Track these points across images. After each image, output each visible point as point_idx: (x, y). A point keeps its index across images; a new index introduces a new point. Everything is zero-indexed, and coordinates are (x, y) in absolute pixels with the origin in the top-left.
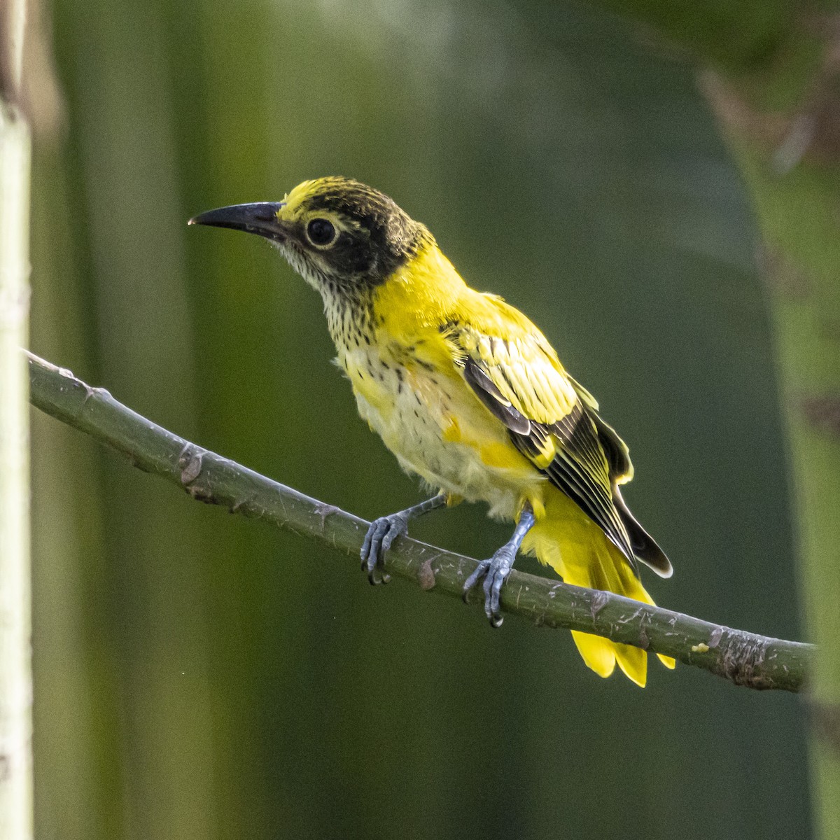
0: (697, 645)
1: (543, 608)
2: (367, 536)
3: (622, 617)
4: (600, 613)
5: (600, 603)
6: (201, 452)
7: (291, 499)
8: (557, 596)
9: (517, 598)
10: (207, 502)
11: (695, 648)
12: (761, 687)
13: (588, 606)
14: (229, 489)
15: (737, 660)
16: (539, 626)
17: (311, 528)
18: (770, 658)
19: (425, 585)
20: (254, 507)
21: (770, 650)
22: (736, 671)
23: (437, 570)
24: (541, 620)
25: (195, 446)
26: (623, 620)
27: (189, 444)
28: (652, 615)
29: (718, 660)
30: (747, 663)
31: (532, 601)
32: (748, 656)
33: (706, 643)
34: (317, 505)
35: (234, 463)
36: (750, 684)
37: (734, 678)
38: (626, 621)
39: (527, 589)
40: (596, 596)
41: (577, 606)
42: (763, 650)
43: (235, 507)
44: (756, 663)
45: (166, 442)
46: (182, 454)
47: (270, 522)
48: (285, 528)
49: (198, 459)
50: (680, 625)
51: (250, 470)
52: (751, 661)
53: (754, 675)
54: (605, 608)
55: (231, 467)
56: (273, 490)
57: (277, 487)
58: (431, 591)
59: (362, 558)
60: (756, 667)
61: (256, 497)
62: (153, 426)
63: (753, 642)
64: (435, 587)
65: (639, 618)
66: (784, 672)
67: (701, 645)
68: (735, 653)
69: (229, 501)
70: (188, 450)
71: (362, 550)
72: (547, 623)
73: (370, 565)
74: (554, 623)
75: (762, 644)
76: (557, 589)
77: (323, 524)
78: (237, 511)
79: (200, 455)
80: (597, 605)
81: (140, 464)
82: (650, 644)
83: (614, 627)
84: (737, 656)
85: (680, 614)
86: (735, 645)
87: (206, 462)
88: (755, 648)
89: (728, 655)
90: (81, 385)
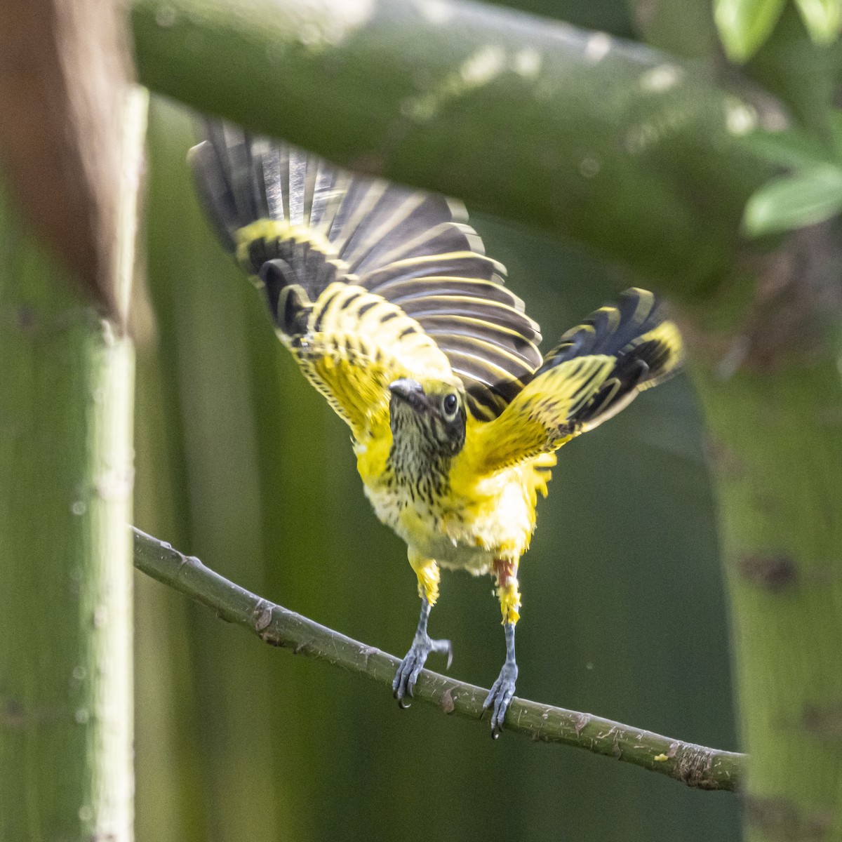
0: (658, 755)
1: (538, 726)
2: (399, 671)
3: (600, 734)
4: (583, 730)
5: (583, 723)
6: (271, 606)
7: (340, 643)
8: (549, 717)
9: (518, 719)
10: (276, 645)
11: (657, 758)
12: (708, 788)
13: (573, 725)
14: (292, 635)
15: (690, 766)
16: (536, 741)
17: (357, 664)
18: (716, 765)
19: (446, 710)
20: (313, 648)
21: (715, 759)
22: (689, 776)
23: (456, 698)
24: (537, 736)
25: (266, 601)
26: (601, 735)
27: (262, 600)
28: (623, 732)
29: (675, 767)
30: (697, 769)
31: (530, 721)
32: (698, 764)
33: (665, 754)
34: (362, 647)
35: (297, 615)
36: (700, 786)
37: (687, 781)
38: (603, 737)
39: (526, 712)
40: (579, 717)
41: (565, 724)
42: (710, 759)
43: (298, 649)
44: (705, 769)
45: (244, 598)
46: (256, 607)
47: (324, 660)
48: (337, 665)
49: (269, 611)
50: (645, 740)
51: (309, 620)
52: (701, 768)
53: (703, 779)
54: (587, 726)
55: (295, 617)
56: (327, 637)
57: (331, 633)
58: (449, 714)
59: (394, 689)
60: (704, 773)
61: (314, 641)
62: (234, 586)
63: (702, 753)
64: (454, 711)
65: (613, 734)
66: (727, 776)
67: (662, 755)
68: (688, 762)
69: (293, 645)
70: (261, 604)
71: (394, 681)
72: (541, 738)
73: (399, 694)
74: (546, 738)
75: (709, 754)
76: (550, 711)
77: (366, 661)
78: (300, 652)
79: (270, 609)
80: (580, 724)
81: (225, 616)
82: (622, 754)
83: (594, 742)
84: (690, 763)
85: (645, 731)
86: (687, 756)
87: (275, 614)
88: (704, 758)
89: (682, 763)
90: (177, 554)
